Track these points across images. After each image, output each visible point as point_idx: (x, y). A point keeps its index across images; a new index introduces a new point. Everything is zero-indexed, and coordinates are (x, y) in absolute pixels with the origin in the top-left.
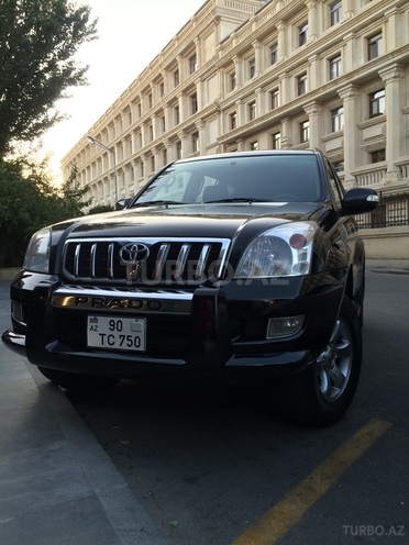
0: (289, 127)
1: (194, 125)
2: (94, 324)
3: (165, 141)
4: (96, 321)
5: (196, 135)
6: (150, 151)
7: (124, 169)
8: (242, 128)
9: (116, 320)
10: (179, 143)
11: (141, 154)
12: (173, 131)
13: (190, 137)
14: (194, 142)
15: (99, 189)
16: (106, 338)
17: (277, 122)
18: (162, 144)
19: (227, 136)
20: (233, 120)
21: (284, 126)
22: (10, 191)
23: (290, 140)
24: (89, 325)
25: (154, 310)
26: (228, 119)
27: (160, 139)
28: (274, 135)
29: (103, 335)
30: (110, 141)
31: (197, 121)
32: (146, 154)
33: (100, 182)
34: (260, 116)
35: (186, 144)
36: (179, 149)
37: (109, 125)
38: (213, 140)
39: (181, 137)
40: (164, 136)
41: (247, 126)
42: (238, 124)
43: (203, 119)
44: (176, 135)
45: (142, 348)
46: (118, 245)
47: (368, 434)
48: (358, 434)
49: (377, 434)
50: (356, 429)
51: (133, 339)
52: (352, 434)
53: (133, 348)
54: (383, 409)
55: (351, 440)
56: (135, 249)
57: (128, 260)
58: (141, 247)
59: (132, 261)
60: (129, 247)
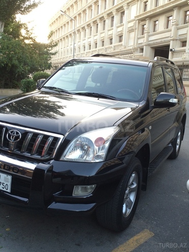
0: (178, 14)
1: (122, 7)
3: (105, 15)
5: (123, 13)
6: (96, 21)
7: (81, 30)
8: (150, 11)
10: (113, 17)
11: (91, 22)
12: (110, 10)
13: (120, 14)
14: (122, 17)
15: (66, 40)
17: (171, 10)
18: (103, 17)
19: (140, 15)
20: (146, 6)
21: (175, 13)
22: (8, 47)
23: (177, 21)
25: (15, 172)
26: (143, 5)
27: (102, 14)
28: (169, 17)
30: (75, 12)
31: (125, 5)
32: (94, 22)
33: (67, 36)
34: (162, 5)
35: (117, 18)
36: (112, 21)
37: (75, 3)
38: (132, 18)
39: (114, 13)
40: (105, 12)
41: (153, 10)
42: (148, 9)
43: (128, 4)
44: (111, 12)
45: (9, 191)
46: (7, 129)
47: (137, 240)
48: (131, 240)
49: (142, 241)
50: (132, 236)
51: (5, 185)
52: (128, 239)
53: (5, 190)
54: (155, 223)
55: (125, 244)
56: (14, 134)
57: (10, 139)
58: (17, 133)
59: (12, 141)
60: (12, 132)
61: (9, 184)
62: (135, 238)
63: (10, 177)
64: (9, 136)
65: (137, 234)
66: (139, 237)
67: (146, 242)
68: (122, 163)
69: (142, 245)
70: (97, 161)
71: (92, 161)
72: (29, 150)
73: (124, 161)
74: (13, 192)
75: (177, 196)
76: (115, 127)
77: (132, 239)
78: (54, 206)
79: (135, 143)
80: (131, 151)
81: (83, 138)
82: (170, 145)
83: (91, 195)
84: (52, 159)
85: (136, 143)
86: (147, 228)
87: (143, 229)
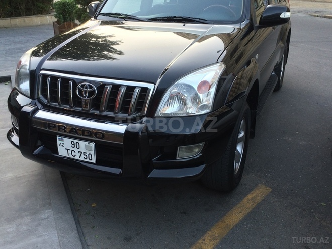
2: (61, 142)
4: (63, 140)
9: (75, 141)
16: (70, 152)
24: (59, 142)
25: (99, 138)
29: (68, 150)
45: (93, 161)
46: (75, 83)
47: (252, 199)
48: (245, 200)
49: (259, 199)
50: (246, 194)
51: (87, 155)
52: (241, 199)
53: (88, 160)
54: (269, 175)
55: (239, 205)
56: (86, 88)
57: (82, 95)
58: (91, 87)
59: (85, 97)
60: (83, 86)
61: (93, 153)
62: (250, 196)
63: (92, 145)
64: (80, 92)
65: (250, 191)
66: (254, 195)
67: (264, 200)
68: (232, 110)
69: (259, 204)
70: (203, 112)
71: (197, 114)
72: (111, 108)
73: (233, 107)
74: (99, 162)
75: (290, 139)
76: (219, 64)
77: (246, 198)
78: (155, 173)
79: (242, 81)
80: (239, 92)
81: (181, 84)
82: (273, 74)
83: (201, 155)
84: (144, 116)
85: (245, 81)
86: (261, 183)
87: (257, 185)
